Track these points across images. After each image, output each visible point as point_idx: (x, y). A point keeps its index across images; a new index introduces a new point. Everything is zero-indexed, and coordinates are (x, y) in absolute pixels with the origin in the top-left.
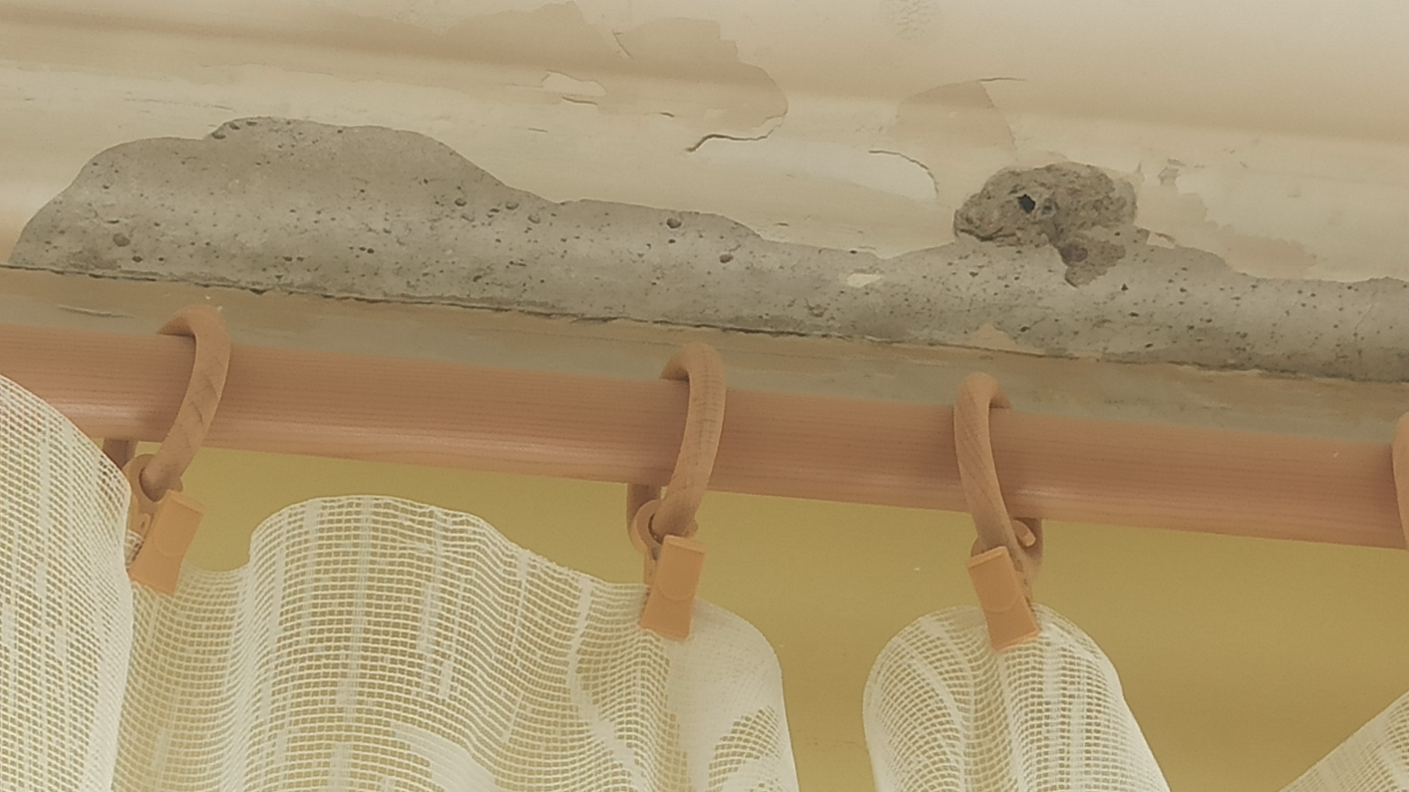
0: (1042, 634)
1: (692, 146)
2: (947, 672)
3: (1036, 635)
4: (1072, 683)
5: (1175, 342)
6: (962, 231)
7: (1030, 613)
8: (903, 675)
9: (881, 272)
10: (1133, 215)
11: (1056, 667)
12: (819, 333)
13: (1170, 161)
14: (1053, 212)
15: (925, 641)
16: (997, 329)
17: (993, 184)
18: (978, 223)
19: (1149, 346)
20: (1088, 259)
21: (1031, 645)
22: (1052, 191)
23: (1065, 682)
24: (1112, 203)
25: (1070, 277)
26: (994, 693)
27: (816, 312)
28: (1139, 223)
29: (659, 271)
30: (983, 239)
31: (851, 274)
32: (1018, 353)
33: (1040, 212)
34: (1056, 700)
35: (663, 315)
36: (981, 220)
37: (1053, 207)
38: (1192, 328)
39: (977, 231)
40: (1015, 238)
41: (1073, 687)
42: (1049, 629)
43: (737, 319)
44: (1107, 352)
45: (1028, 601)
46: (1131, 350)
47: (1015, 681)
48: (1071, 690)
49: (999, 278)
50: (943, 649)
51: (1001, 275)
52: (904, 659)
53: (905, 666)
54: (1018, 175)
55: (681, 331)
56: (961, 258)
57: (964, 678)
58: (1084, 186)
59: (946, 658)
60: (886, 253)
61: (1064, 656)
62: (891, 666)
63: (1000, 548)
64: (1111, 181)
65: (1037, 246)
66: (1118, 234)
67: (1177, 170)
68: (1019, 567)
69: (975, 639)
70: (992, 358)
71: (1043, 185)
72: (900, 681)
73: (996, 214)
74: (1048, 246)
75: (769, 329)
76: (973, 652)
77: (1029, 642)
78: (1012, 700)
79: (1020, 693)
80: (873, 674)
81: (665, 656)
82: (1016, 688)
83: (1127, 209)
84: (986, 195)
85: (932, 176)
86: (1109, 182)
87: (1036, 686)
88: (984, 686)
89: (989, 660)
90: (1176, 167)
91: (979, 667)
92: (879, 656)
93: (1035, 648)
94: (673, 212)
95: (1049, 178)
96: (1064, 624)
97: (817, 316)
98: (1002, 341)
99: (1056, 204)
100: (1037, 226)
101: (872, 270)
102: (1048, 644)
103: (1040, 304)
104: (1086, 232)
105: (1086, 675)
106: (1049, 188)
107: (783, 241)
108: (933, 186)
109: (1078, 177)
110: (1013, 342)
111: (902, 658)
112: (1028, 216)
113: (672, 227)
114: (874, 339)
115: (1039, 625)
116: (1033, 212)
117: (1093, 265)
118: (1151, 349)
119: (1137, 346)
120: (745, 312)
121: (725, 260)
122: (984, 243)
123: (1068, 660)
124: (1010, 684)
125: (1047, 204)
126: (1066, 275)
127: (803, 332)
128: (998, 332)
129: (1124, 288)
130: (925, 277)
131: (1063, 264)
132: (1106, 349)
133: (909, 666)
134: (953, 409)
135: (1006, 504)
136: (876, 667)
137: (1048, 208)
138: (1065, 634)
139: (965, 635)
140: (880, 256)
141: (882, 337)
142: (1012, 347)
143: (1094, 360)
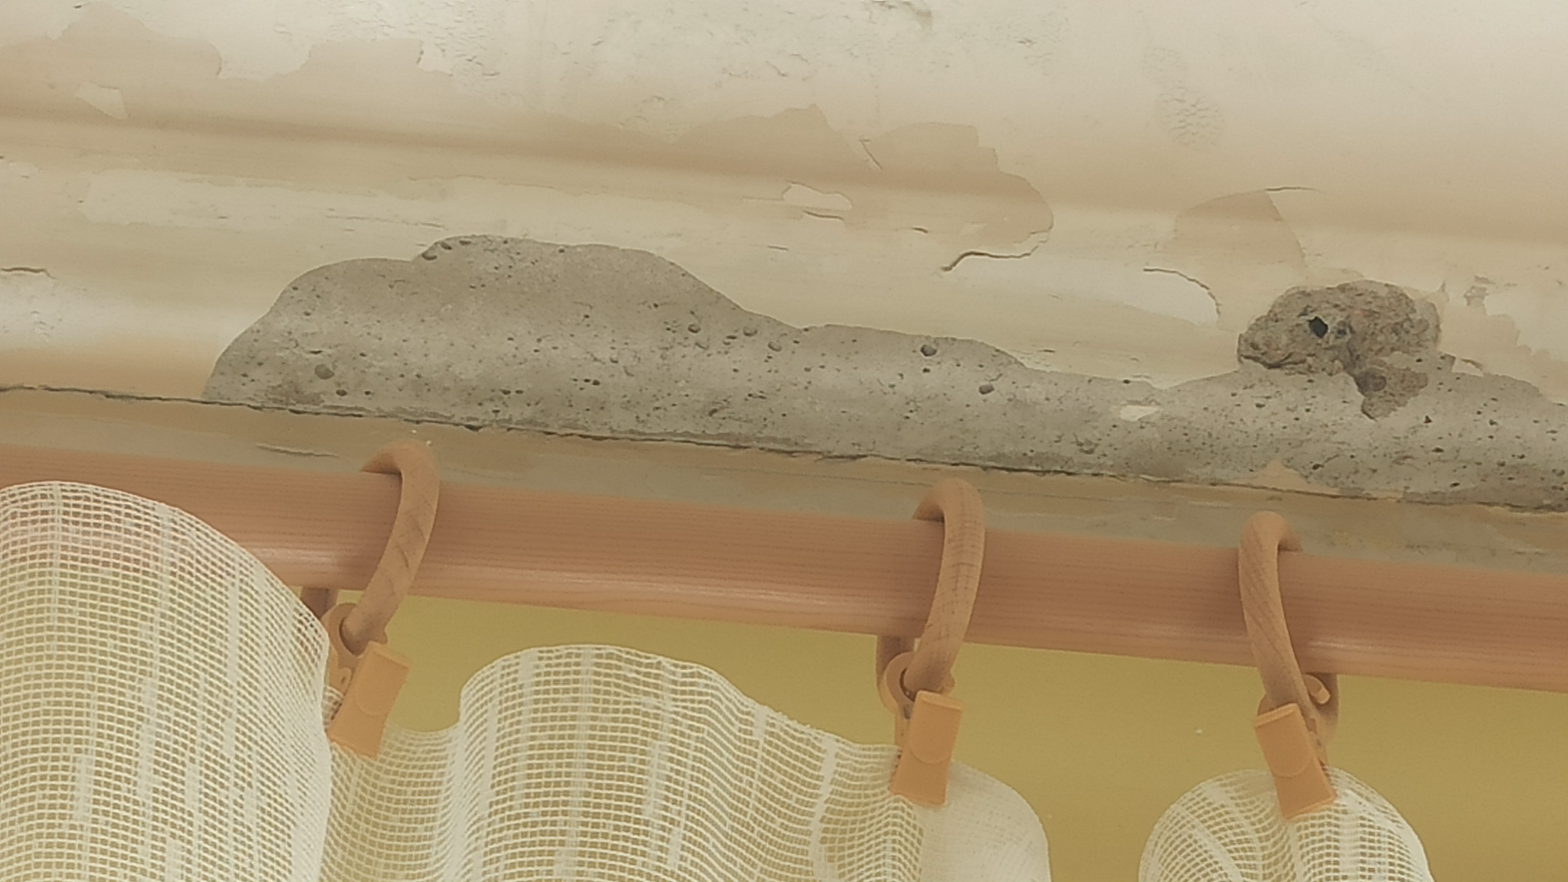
0: (1337, 802)
1: (947, 265)
2: (1232, 843)
3: (1331, 802)
4: (1372, 855)
5: (1484, 480)
6: (1247, 357)
7: (1325, 778)
8: (1183, 846)
9: (1158, 404)
10: (1436, 339)
11: (1353, 837)
12: (1090, 471)
13: (1477, 279)
14: (1349, 336)
15: (1207, 808)
16: (1287, 466)
17: (1281, 305)
18: (1265, 349)
19: (1456, 485)
20: (1386, 388)
21: (1325, 813)
22: (1345, 314)
23: (1363, 854)
24: (1412, 327)
25: (1367, 408)
26: (1285, 866)
27: (1086, 448)
28: (1444, 347)
29: (912, 404)
30: (1271, 367)
31: (1125, 405)
32: (1309, 494)
33: (1332, 337)
34: (1353, 874)
35: (918, 453)
36: (1268, 345)
37: (1348, 331)
38: (1502, 465)
39: (1264, 358)
40: (1306, 365)
41: (1372, 859)
42: (1346, 795)
43: (999, 457)
44: (1409, 491)
45: (1322, 764)
46: (1436, 490)
47: (1308, 853)
48: (1371, 862)
49: (1288, 409)
50: (1227, 817)
51: (1291, 407)
52: (1184, 829)
53: (1185, 836)
54: (1309, 295)
55: (938, 469)
56: (1245, 388)
57: (1251, 849)
58: (1381, 307)
59: (1231, 828)
60: (1163, 383)
61: (1363, 825)
62: (1170, 837)
63: (1290, 705)
64: (1411, 301)
65: (1330, 374)
66: (1419, 360)
67: (1485, 289)
68: (1311, 726)
69: (1263, 806)
70: (1280, 499)
71: (1336, 306)
72: (1180, 853)
73: (1284, 339)
74: (1343, 374)
75: (1034, 468)
76: (1260, 821)
77: (1323, 810)
78: (1305, 874)
79: (1314, 867)
80: (1150, 845)
81: (919, 825)
82: (1309, 862)
83: (1429, 333)
84: (1273, 317)
85: (1213, 297)
86: (1409, 301)
87: (1333, 859)
88: (1272, 859)
89: (1279, 829)
90: (1484, 286)
91: (1267, 838)
92: (1156, 826)
93: (1329, 817)
94: (928, 338)
95: (1342, 299)
96: (1363, 790)
97: (1087, 452)
98: (1291, 480)
99: (1351, 329)
100: (1330, 352)
101: (1148, 402)
102: (1345, 812)
103: (1334, 438)
104: (1386, 359)
105: (1387, 846)
106: (1343, 310)
107: (1048, 370)
108: (1215, 307)
109: (1375, 297)
110: (1303, 481)
111: (1180, 828)
112: (1320, 341)
113: (926, 355)
114: (1151, 478)
115: (1335, 791)
116: (1326, 336)
117: (1392, 394)
118: (1457, 488)
119: (1443, 485)
120: (1008, 449)
121: (985, 391)
122: (1272, 371)
123: (1367, 830)
124: (1303, 857)
125: (1342, 328)
126: (1362, 406)
127: (1071, 471)
128: (1287, 470)
129: (1428, 421)
130: (1206, 409)
131: (1359, 394)
132: (1407, 488)
133: (1190, 837)
134: (1237, 554)
135: (1296, 657)
136: (1153, 837)
137: (1341, 333)
138: (1364, 802)
139: (1252, 803)
140: (1155, 386)
141: (1160, 476)
142: (1303, 486)
143: (1394, 501)
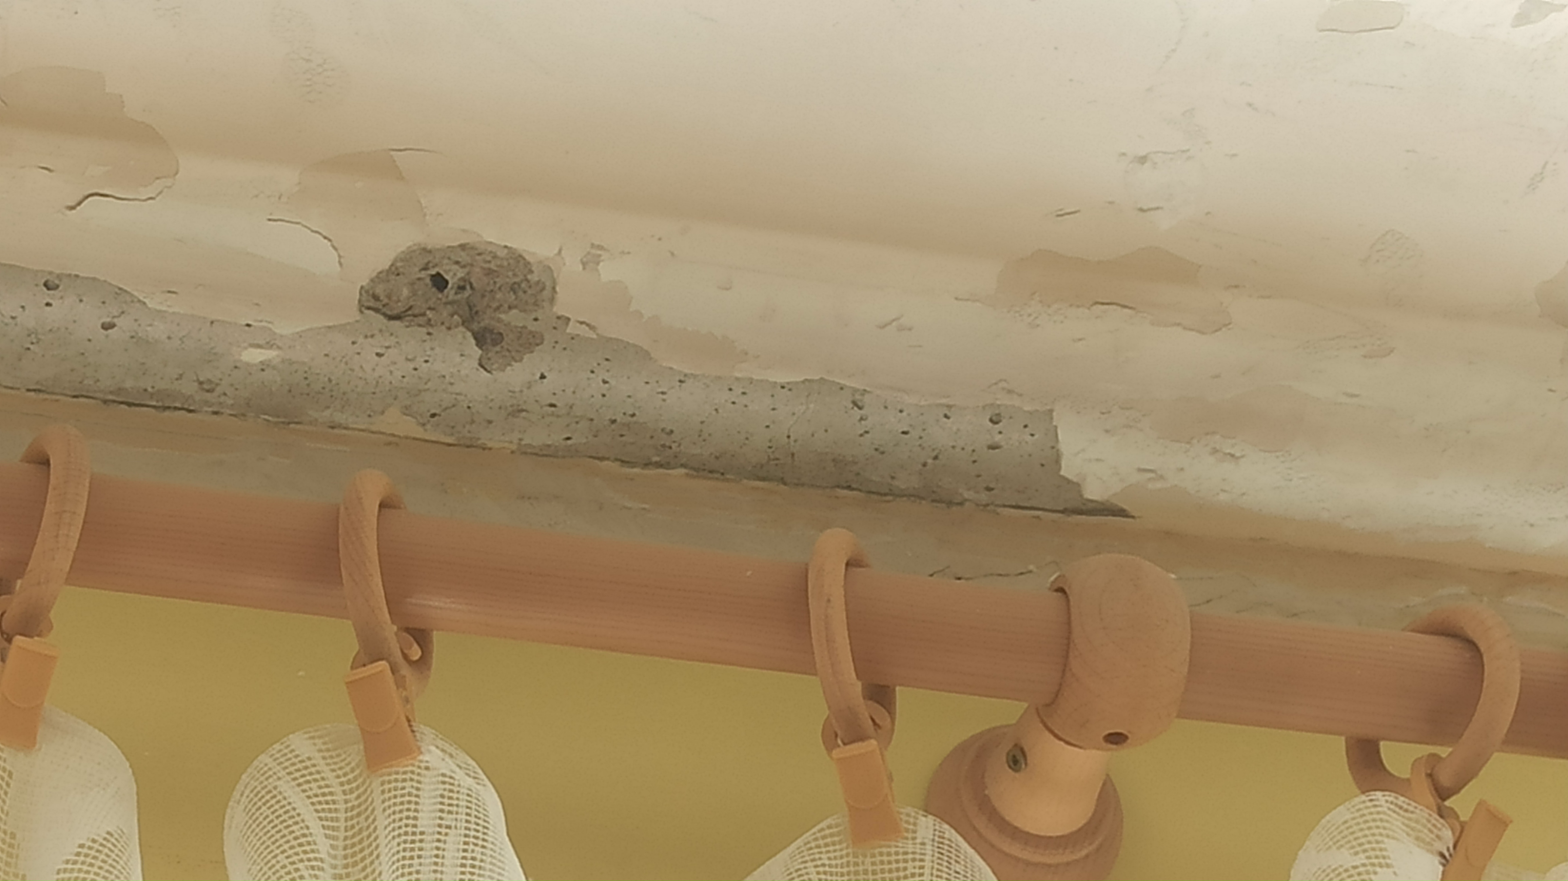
0: (421, 757)
1: (72, 204)
2: (316, 796)
3: (414, 758)
4: (450, 812)
5: (595, 436)
6: (369, 308)
7: (410, 734)
8: (268, 797)
9: (279, 348)
10: (552, 300)
11: (434, 794)
12: (210, 409)
13: (593, 245)
14: (468, 292)
15: (294, 760)
16: (405, 414)
17: (402, 260)
18: (386, 301)
19: (568, 439)
20: (503, 344)
21: (410, 768)
22: (466, 270)
23: (442, 811)
24: (530, 287)
25: (484, 362)
26: (367, 818)
27: (206, 386)
28: (559, 309)
29: (33, 336)
30: (391, 318)
31: (246, 348)
32: (426, 441)
33: (453, 292)
34: (431, 831)
35: (37, 383)
36: (389, 297)
37: (468, 287)
38: (614, 422)
39: (384, 310)
40: (425, 318)
41: (450, 816)
42: (429, 751)
43: (120, 390)
44: (523, 443)
45: (409, 721)
46: (550, 443)
47: (389, 807)
48: (449, 820)
49: (407, 359)
50: (313, 770)
51: (410, 357)
52: (271, 780)
53: (270, 787)
54: (430, 252)
55: (57, 401)
56: (366, 337)
57: (334, 802)
58: (501, 266)
59: (316, 780)
60: (284, 328)
61: (444, 783)
62: (256, 787)
63: (381, 663)
64: (529, 263)
65: (449, 328)
66: (536, 319)
67: (600, 256)
68: (400, 683)
69: (349, 759)
70: (397, 444)
71: (457, 263)
72: (264, 804)
73: (405, 292)
74: (462, 329)
75: (154, 403)
76: (345, 775)
77: (407, 766)
78: (386, 828)
79: (394, 821)
80: (236, 795)
81: (8, 768)
82: (389, 816)
83: (547, 293)
84: (394, 271)
85: (335, 249)
86: (527, 264)
87: (411, 814)
88: (355, 812)
89: (363, 783)
90: (599, 252)
91: (351, 791)
92: (244, 777)
93: (412, 772)
94: (51, 273)
95: (464, 257)
96: (447, 747)
97: (208, 391)
98: (408, 427)
99: (471, 284)
100: (449, 306)
101: (270, 346)
102: (427, 768)
103: (450, 389)
104: (503, 316)
105: (465, 803)
106: (464, 267)
107: (171, 310)
108: (337, 259)
109: (495, 257)
110: (421, 429)
111: (267, 779)
112: (440, 296)
113: (48, 289)
114: (270, 418)
115: (419, 748)
116: (446, 291)
117: (508, 350)
118: (569, 442)
119: (556, 438)
120: (129, 384)
121: (107, 327)
122: (392, 322)
123: (447, 786)
124: (384, 810)
125: (462, 284)
126: (480, 360)
127: (192, 408)
128: (405, 417)
129: (543, 377)
130: (326, 355)
131: (476, 348)
132: (521, 440)
133: (275, 788)
134: (338, 509)
135: (390, 613)
136: (240, 787)
137: (462, 288)
138: (447, 759)
139: (338, 755)
140: (277, 331)
141: (278, 417)
142: (419, 433)
143: (509, 451)
